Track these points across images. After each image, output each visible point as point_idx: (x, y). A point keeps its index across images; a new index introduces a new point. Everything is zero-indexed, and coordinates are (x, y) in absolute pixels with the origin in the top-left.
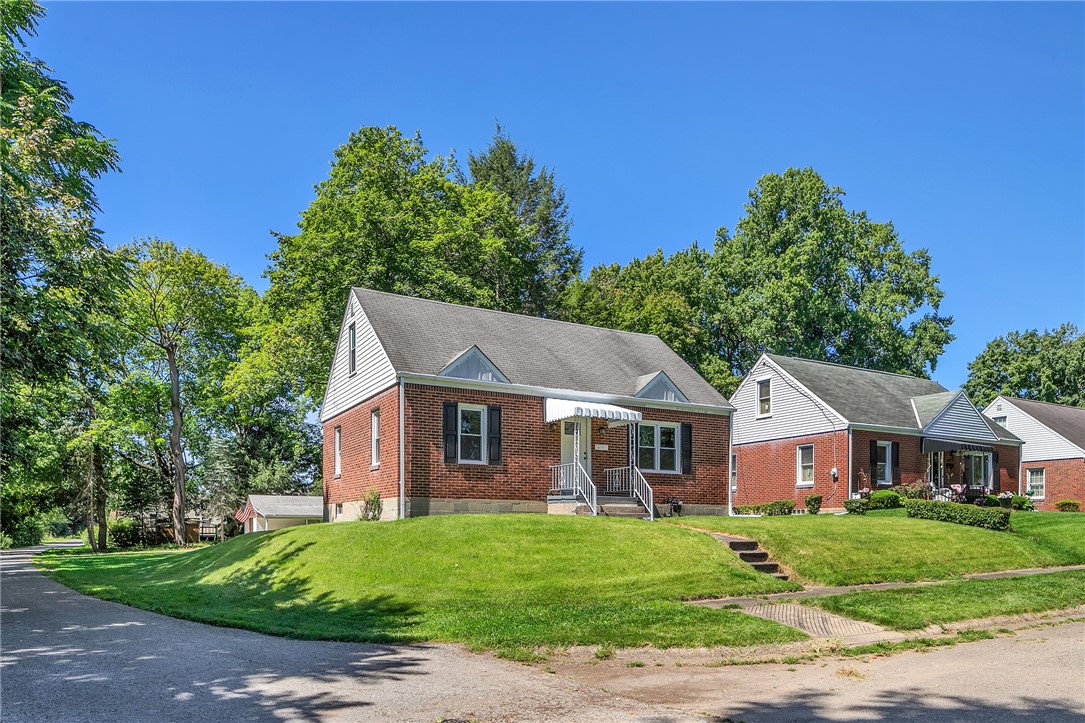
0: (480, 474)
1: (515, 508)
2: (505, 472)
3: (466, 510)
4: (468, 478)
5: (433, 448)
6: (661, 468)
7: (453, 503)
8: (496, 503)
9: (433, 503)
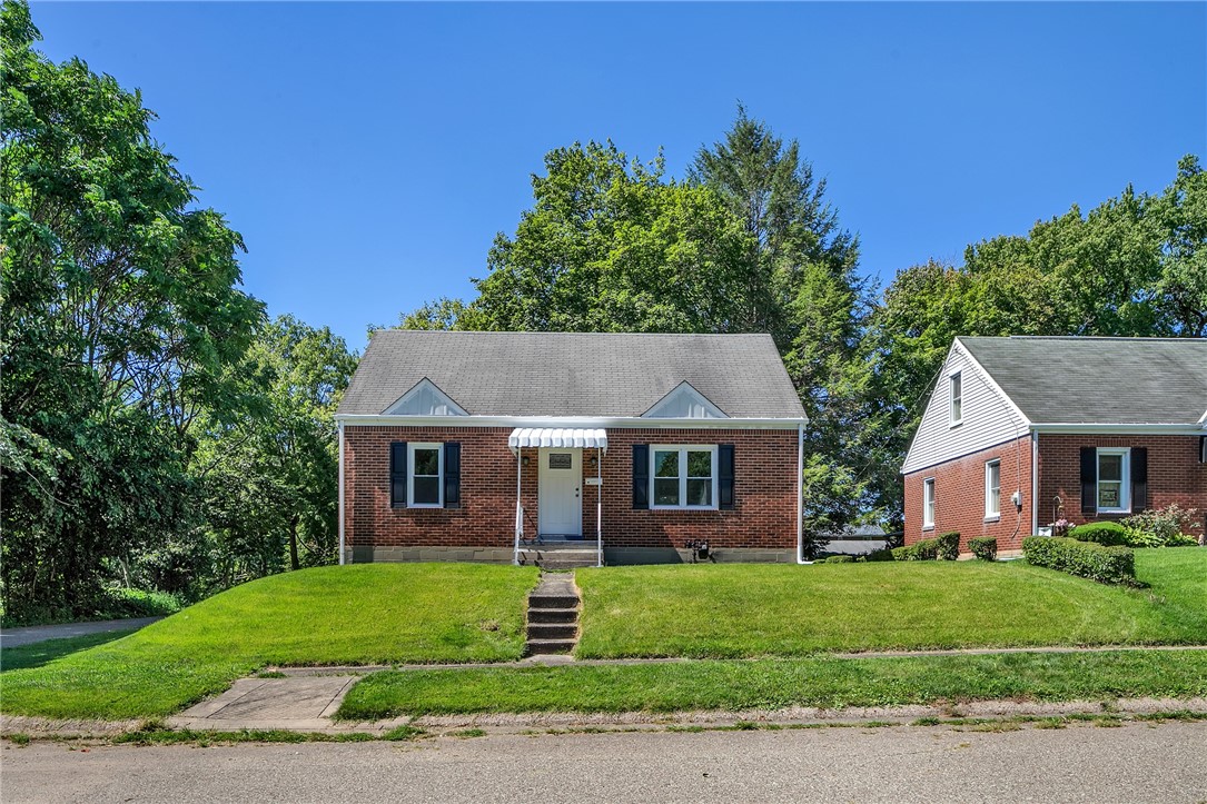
0: (434, 518)
1: (478, 555)
2: (465, 515)
3: (418, 559)
4: (419, 523)
5: (378, 493)
6: (689, 503)
7: (401, 550)
8: (454, 550)
9: (378, 551)
